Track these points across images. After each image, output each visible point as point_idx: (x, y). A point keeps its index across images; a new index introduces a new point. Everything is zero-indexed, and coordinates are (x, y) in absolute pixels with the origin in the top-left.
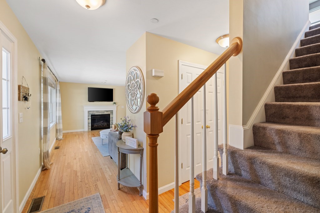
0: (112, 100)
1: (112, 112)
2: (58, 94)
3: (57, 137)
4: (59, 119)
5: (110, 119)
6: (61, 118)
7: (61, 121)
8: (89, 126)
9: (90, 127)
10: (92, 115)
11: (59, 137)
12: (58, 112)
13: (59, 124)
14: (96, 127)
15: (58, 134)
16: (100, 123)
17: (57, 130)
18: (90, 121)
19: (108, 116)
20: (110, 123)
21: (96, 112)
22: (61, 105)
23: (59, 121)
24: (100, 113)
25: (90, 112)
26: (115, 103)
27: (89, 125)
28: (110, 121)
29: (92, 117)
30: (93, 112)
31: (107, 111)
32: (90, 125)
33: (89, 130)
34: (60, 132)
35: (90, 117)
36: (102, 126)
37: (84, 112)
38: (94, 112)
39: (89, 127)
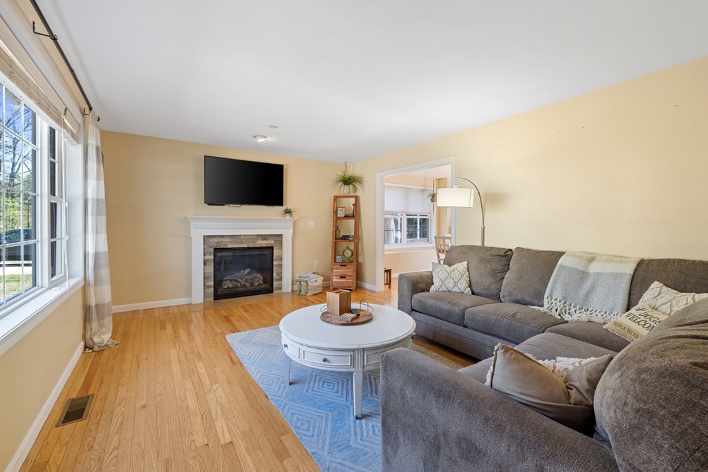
0: (279, 202)
1: (278, 238)
2: (93, 164)
3: (88, 336)
4: (96, 267)
5: (275, 263)
6: (104, 261)
7: (105, 273)
8: (209, 287)
9: (212, 290)
10: (216, 250)
11: (96, 339)
12: (90, 236)
13: (96, 284)
14: (228, 288)
15: (95, 325)
16: (244, 276)
17: (87, 309)
18: (211, 269)
19: (266, 253)
20: (275, 275)
21: (229, 240)
22: (103, 206)
23: (96, 275)
24: (241, 243)
25: (211, 240)
26: (288, 212)
27: (207, 284)
28: (274, 268)
29: (218, 254)
30: (221, 240)
31: (264, 237)
32: (212, 283)
33: (206, 300)
34: (100, 317)
35: (212, 257)
36: (248, 285)
37: (191, 238)
38: (225, 240)
39: (207, 290)
